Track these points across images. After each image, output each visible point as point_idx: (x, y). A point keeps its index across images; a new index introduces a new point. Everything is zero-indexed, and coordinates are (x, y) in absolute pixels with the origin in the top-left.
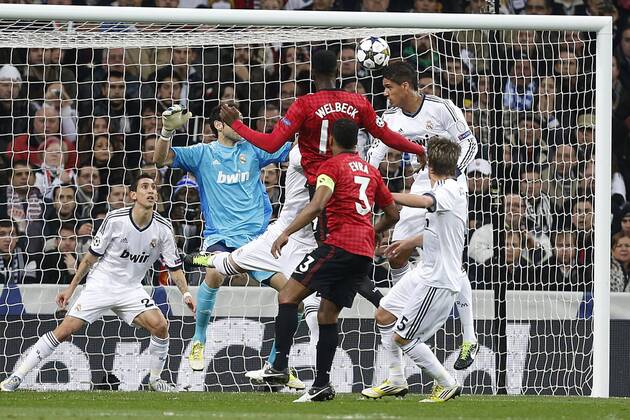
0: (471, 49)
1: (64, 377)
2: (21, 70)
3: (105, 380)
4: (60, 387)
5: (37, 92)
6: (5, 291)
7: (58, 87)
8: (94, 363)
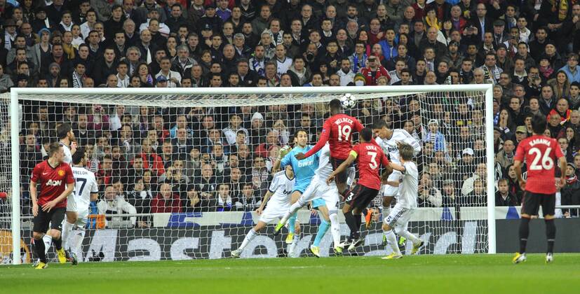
0: (473, 98)
1: (265, 252)
2: (263, 115)
3: (282, 253)
4: (263, 256)
5: (270, 124)
6: (244, 214)
7: (280, 122)
8: (278, 245)
